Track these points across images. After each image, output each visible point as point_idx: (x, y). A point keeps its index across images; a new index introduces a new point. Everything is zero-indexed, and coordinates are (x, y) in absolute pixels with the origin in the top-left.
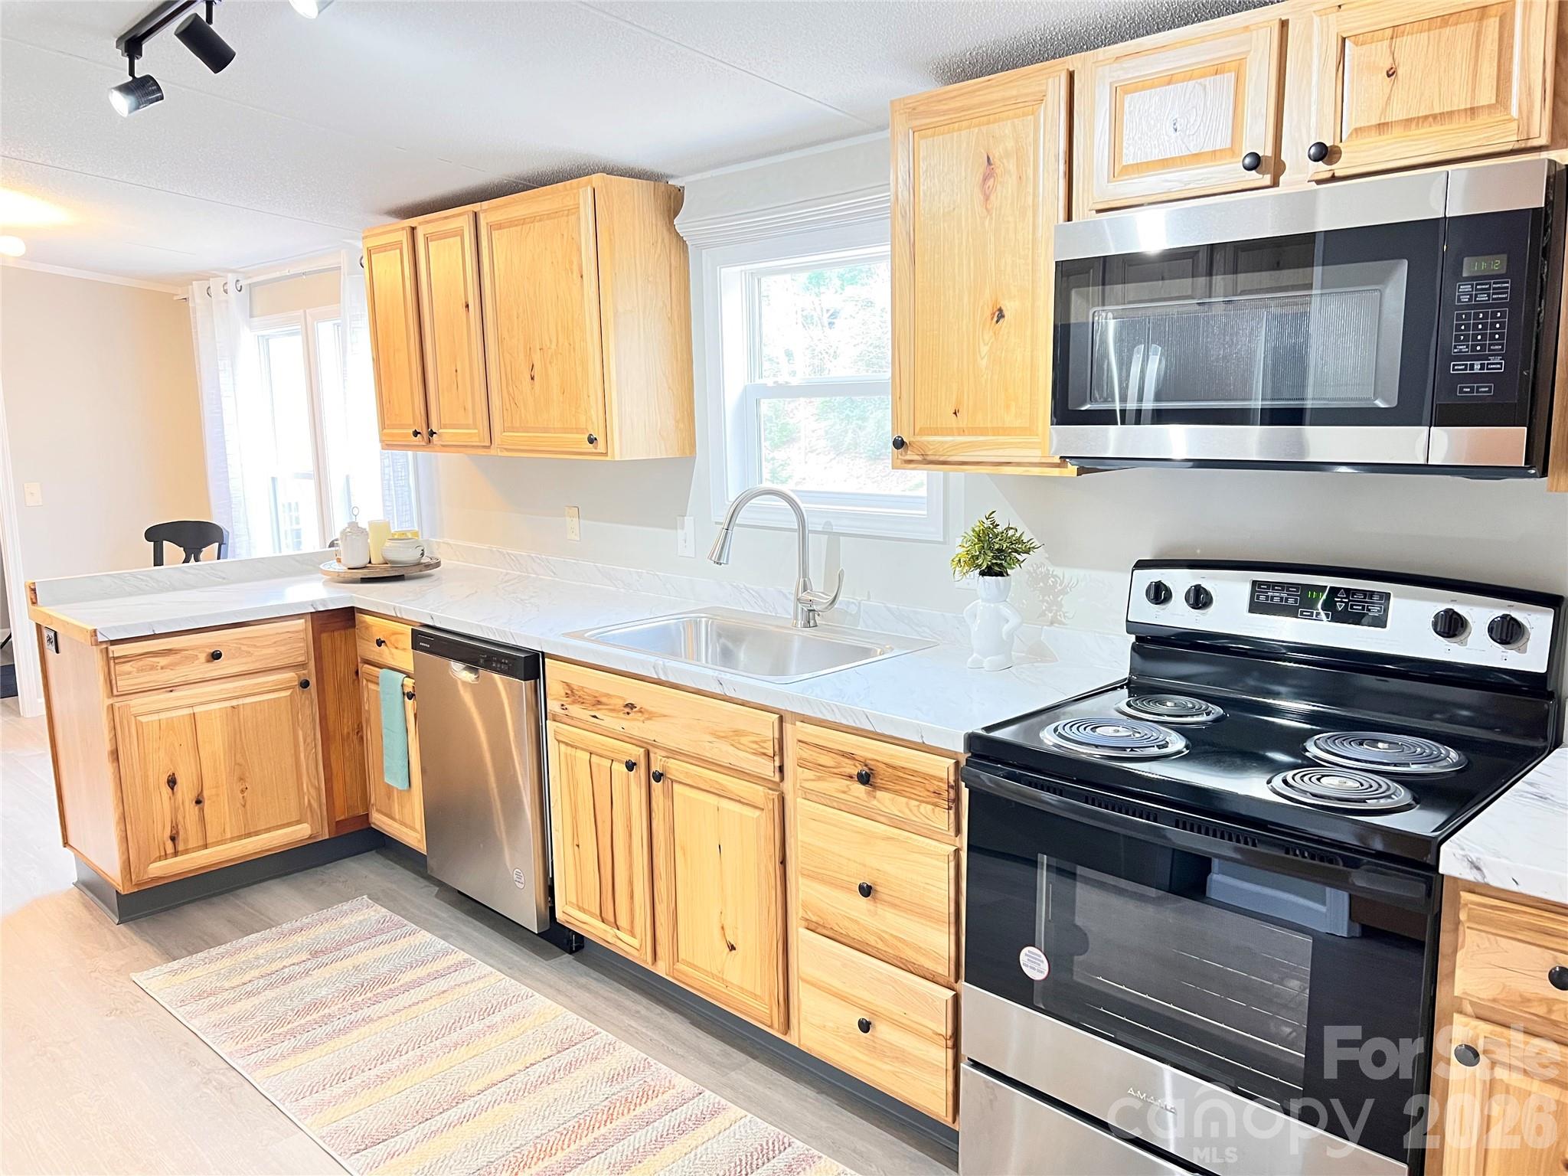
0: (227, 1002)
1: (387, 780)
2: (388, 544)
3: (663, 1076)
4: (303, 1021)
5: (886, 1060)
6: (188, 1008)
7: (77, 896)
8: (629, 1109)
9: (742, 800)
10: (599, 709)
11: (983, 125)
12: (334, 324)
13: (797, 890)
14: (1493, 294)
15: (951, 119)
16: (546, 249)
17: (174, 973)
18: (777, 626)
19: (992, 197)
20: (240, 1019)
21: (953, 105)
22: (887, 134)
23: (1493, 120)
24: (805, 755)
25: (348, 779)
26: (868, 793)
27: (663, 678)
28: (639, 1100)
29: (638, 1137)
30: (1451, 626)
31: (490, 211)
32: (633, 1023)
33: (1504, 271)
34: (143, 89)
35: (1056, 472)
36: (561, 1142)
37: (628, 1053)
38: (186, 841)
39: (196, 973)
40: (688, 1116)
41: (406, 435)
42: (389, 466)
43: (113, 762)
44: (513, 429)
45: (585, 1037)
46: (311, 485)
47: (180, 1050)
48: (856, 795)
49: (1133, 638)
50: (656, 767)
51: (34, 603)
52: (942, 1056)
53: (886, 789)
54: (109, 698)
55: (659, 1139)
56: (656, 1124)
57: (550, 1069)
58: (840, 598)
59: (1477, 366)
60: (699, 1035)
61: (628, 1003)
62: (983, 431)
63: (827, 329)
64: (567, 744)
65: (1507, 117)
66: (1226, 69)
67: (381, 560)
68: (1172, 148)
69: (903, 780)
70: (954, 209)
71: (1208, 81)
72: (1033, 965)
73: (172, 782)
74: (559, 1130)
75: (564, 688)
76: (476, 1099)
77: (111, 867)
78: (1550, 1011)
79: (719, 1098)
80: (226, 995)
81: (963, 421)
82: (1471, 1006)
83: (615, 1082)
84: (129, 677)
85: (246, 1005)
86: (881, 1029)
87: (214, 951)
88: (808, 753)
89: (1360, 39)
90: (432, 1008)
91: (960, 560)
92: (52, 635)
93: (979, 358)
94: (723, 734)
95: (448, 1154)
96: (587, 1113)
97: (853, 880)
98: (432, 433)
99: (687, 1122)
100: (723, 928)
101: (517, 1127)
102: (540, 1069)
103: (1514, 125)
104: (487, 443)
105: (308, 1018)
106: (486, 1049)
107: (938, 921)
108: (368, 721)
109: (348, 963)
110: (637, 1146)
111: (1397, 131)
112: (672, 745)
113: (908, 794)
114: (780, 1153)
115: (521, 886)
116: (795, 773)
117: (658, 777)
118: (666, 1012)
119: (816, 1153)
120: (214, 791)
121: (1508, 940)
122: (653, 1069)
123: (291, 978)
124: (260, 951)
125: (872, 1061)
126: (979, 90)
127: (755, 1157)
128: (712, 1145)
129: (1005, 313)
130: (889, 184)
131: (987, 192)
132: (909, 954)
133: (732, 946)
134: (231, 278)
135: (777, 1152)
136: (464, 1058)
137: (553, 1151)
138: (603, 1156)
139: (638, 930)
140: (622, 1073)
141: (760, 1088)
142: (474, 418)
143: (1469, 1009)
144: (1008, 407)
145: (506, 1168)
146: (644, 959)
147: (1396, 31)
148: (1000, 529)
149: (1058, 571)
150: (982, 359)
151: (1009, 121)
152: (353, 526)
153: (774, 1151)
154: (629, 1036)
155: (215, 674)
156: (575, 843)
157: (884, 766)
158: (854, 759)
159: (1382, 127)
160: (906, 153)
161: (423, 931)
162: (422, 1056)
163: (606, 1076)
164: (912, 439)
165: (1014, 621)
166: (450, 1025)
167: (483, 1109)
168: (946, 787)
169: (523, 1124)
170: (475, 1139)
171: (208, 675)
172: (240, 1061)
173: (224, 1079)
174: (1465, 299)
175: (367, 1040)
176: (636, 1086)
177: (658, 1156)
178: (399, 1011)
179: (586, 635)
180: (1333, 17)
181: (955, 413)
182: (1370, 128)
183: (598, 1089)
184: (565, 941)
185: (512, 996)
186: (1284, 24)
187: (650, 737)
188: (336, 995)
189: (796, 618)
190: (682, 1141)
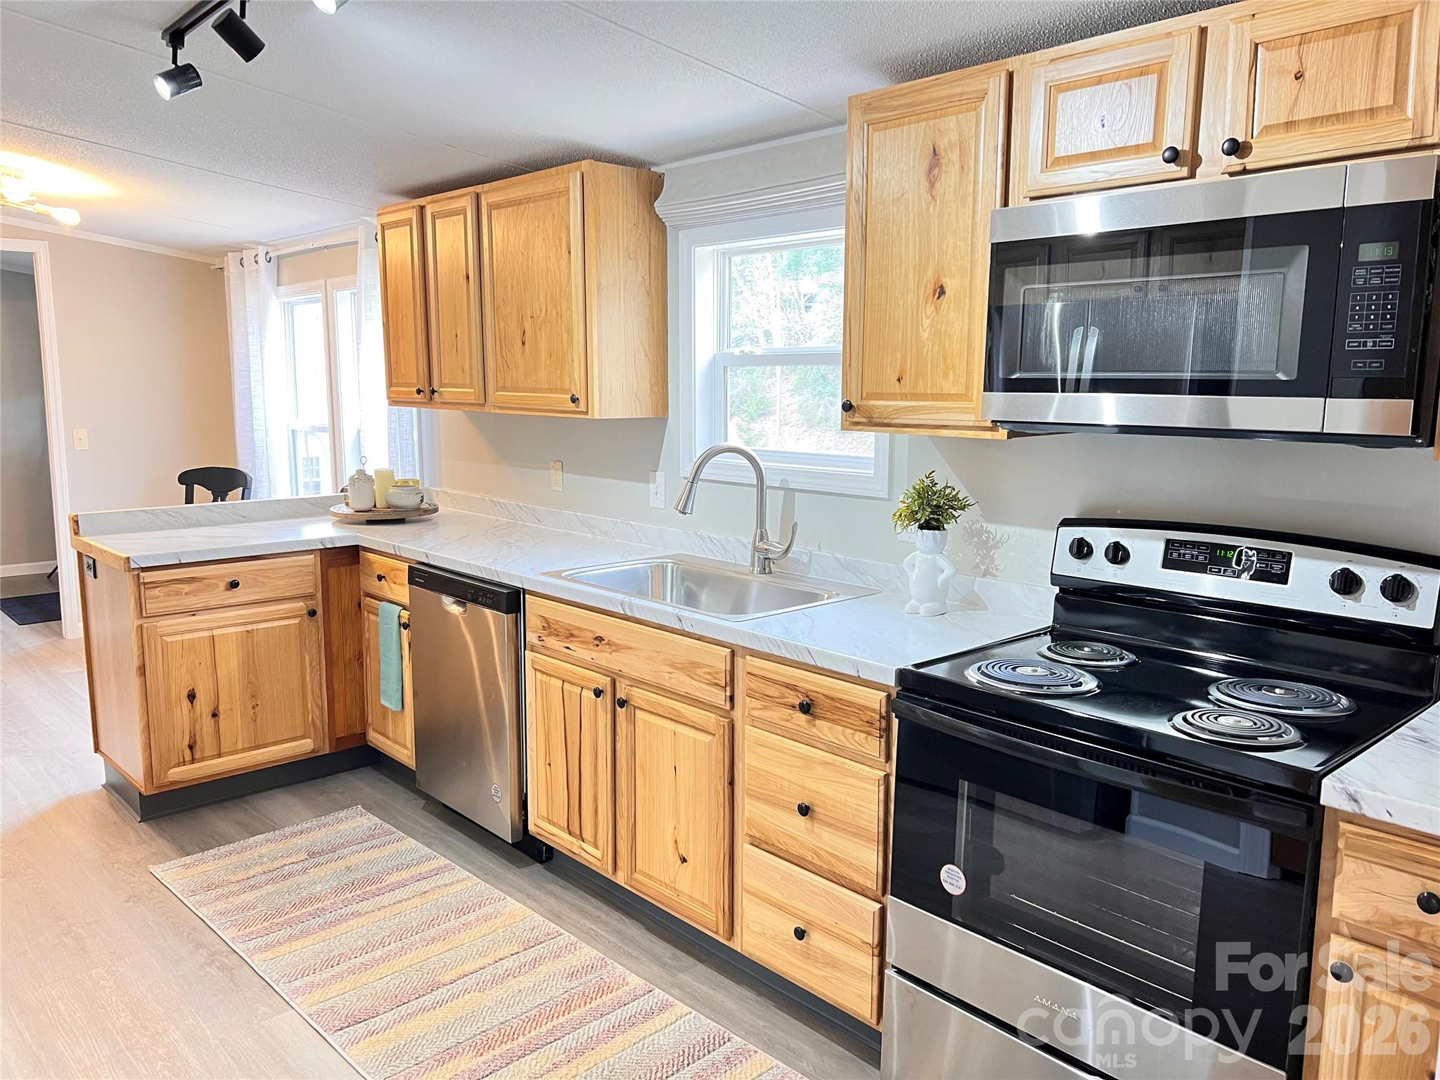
0: (233, 894)
1: (383, 702)
2: (391, 490)
3: (618, 974)
4: (298, 913)
5: (818, 965)
6: (197, 897)
7: (106, 798)
8: (586, 1003)
9: (696, 726)
10: (572, 641)
11: (930, 119)
12: (351, 293)
13: (744, 809)
14: (1386, 277)
15: (902, 114)
16: (539, 227)
17: (187, 866)
18: (736, 572)
19: (937, 185)
20: (242, 909)
21: (903, 101)
22: (845, 128)
23: (1390, 120)
24: (753, 686)
25: (348, 700)
26: (808, 721)
27: (629, 614)
28: (595, 994)
29: (592, 1027)
30: (1347, 584)
31: (492, 194)
32: (593, 927)
33: (1396, 257)
34: (184, 76)
35: (988, 435)
36: (522, 1029)
37: (588, 953)
38: (203, 750)
39: (206, 867)
40: (639, 1011)
41: (410, 393)
42: (395, 422)
43: (140, 675)
44: (504, 389)
45: (550, 937)
46: (326, 437)
47: (189, 934)
48: (798, 722)
49: (1057, 590)
50: (621, 695)
51: (76, 533)
52: (868, 963)
53: (825, 719)
54: (138, 619)
55: (611, 1030)
56: (609, 1016)
57: (517, 964)
58: (794, 548)
59: (1370, 344)
60: (653, 939)
61: (588, 908)
62: (924, 397)
63: (803, 311)
64: (543, 672)
65: (1404, 117)
66: (1150, 71)
67: (385, 504)
68: (1099, 142)
69: (841, 710)
70: (902, 195)
71: (1134, 82)
72: (952, 882)
73: (192, 696)
74: (522, 1018)
75: (541, 622)
76: (449, 987)
77: (135, 771)
78: (1418, 934)
79: (667, 996)
80: (232, 888)
81: (906, 388)
82: (1348, 928)
83: (574, 978)
84: (157, 601)
85: (250, 897)
86: (815, 937)
87: (223, 849)
88: (754, 684)
89: (1272, 45)
90: (414, 906)
91: (901, 515)
92: (91, 562)
93: (921, 331)
94: (680, 666)
95: (422, 1034)
96: (548, 1004)
97: (793, 801)
98: (433, 392)
99: (637, 1016)
100: (676, 842)
101: (484, 1013)
102: (507, 964)
103: (1410, 124)
104: (482, 401)
105: (304, 910)
106: (460, 943)
107: (869, 840)
108: (368, 648)
109: (341, 864)
110: (591, 1034)
111: (1303, 130)
112: (635, 674)
113: (844, 723)
114: (720, 1046)
115: (498, 800)
116: (744, 701)
117: (622, 703)
118: (625, 918)
119: (752, 1047)
120: (228, 706)
121: (1382, 868)
122: (609, 967)
123: (290, 875)
124: (264, 850)
125: (806, 967)
126: (927, 88)
127: (697, 1049)
128: (658, 1037)
129: (947, 290)
130: (845, 173)
131: (933, 180)
132: (843, 870)
133: (684, 858)
134: (261, 251)
135: (717, 1046)
136: (441, 951)
137: (516, 1036)
138: (560, 1042)
139: (601, 843)
140: (580, 969)
141: (705, 988)
142: (471, 379)
143: (1345, 930)
144: (946, 375)
145: (472, 1048)
146: (605, 869)
147: (1304, 38)
148: (938, 487)
149: (991, 527)
150: (924, 331)
151: (954, 117)
152: (361, 473)
153: (714, 1044)
154: (591, 938)
155: (233, 601)
156: (548, 762)
157: (823, 697)
158: (797, 690)
159: (1290, 125)
160: (861, 144)
161: (410, 839)
162: (403, 948)
163: (567, 972)
164: (859, 403)
165: (949, 571)
166: (429, 921)
167: (455, 997)
168: (878, 717)
169: (489, 1011)
170: (446, 1023)
171: (226, 602)
172: (241, 946)
173: (226, 961)
174: (1361, 282)
175: (354, 932)
176: (593, 982)
177: (609, 1044)
178: (384, 907)
179: (563, 575)
180: (1247, 25)
181: (899, 380)
182: (1278, 125)
183: (559, 983)
184: (536, 852)
185: (486, 898)
186: (1203, 31)
187: (616, 667)
188: (329, 891)
189: (753, 565)
190: (632, 1032)
